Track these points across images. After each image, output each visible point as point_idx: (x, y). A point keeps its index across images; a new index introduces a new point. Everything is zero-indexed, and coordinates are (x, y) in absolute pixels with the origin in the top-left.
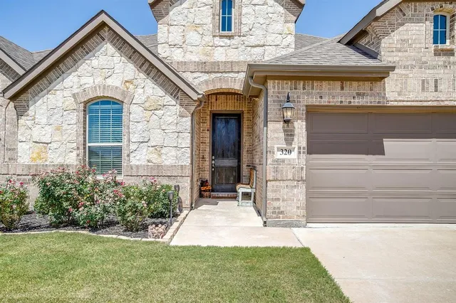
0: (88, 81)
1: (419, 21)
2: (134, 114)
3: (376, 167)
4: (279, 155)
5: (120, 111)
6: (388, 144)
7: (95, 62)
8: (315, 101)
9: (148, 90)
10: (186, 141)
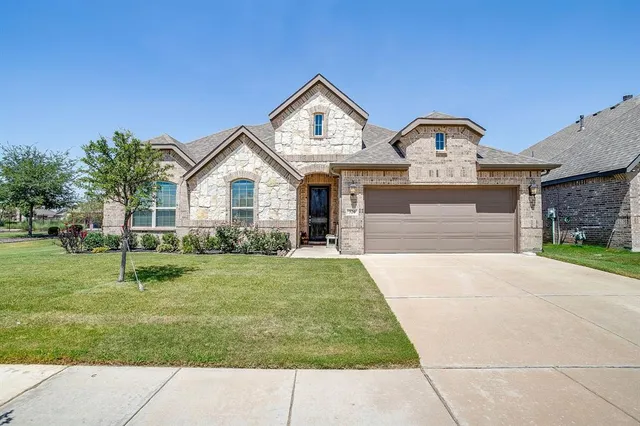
0: (233, 169)
1: (427, 137)
2: (261, 188)
3: (406, 220)
4: (348, 214)
5: (253, 187)
6: (413, 207)
7: (237, 157)
8: (369, 183)
9: (270, 174)
10: (293, 205)
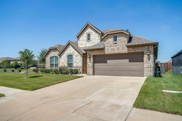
0: (68, 52)
2: (74, 57)
3: (106, 65)
4: (89, 64)
5: (72, 57)
6: (108, 61)
7: (69, 49)
8: (94, 54)
9: (76, 53)
